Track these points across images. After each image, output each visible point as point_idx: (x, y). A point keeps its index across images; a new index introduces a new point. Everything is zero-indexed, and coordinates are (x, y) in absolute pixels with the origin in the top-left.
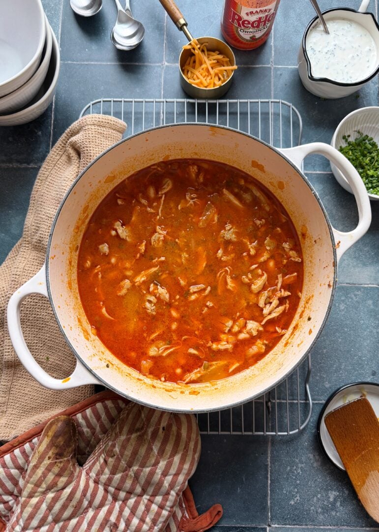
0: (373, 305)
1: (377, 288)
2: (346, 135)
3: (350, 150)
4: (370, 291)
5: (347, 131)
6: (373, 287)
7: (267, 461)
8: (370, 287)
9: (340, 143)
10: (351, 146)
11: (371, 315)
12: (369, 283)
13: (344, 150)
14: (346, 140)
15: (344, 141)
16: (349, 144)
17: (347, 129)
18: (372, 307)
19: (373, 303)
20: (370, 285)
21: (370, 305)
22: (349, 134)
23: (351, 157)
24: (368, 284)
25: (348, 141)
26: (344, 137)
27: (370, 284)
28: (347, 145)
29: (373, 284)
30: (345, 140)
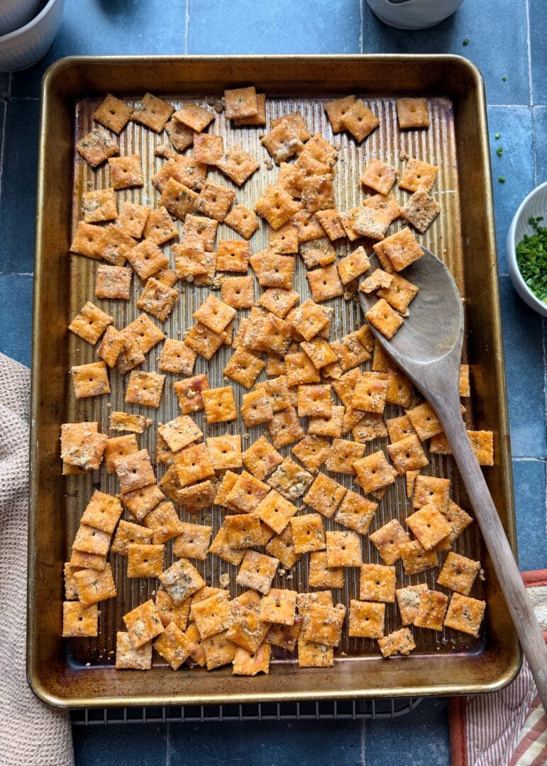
0: (531, 491)
1: (535, 462)
2: (535, 217)
3: (540, 241)
4: (525, 469)
5: (536, 213)
6: (530, 462)
7: (361, 759)
8: (524, 462)
9: (524, 231)
10: (542, 236)
11: (528, 508)
12: (522, 455)
13: (531, 242)
14: (535, 226)
15: (530, 227)
16: (539, 231)
17: (535, 210)
18: (528, 494)
19: (531, 488)
20: (524, 459)
21: (526, 491)
22: (539, 216)
23: (541, 254)
24: (521, 457)
25: (539, 226)
26: (531, 222)
27: (525, 457)
28: (537, 233)
29: (530, 457)
30: (532, 226)
